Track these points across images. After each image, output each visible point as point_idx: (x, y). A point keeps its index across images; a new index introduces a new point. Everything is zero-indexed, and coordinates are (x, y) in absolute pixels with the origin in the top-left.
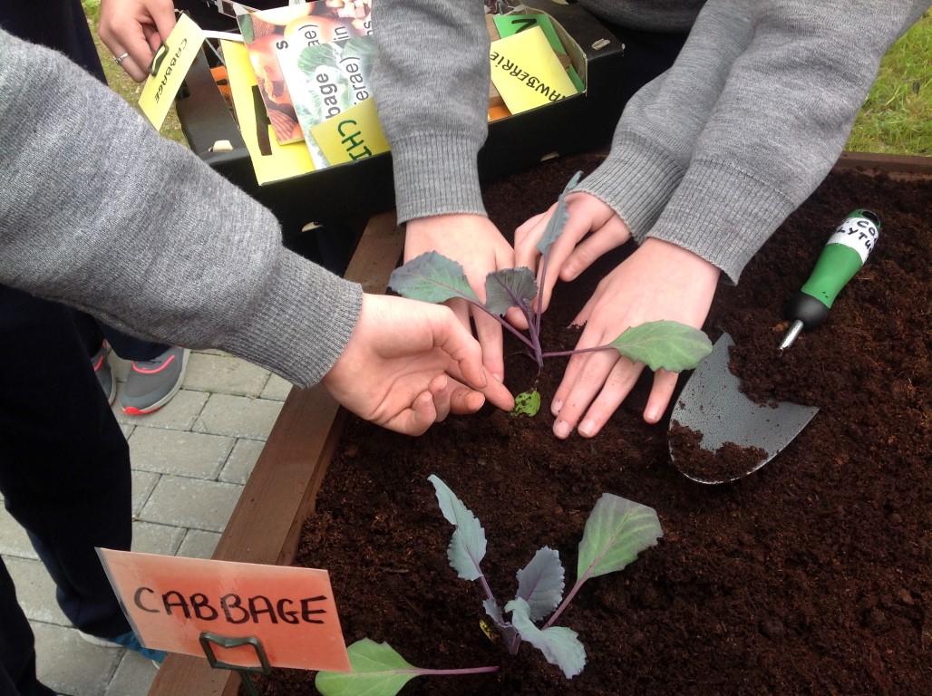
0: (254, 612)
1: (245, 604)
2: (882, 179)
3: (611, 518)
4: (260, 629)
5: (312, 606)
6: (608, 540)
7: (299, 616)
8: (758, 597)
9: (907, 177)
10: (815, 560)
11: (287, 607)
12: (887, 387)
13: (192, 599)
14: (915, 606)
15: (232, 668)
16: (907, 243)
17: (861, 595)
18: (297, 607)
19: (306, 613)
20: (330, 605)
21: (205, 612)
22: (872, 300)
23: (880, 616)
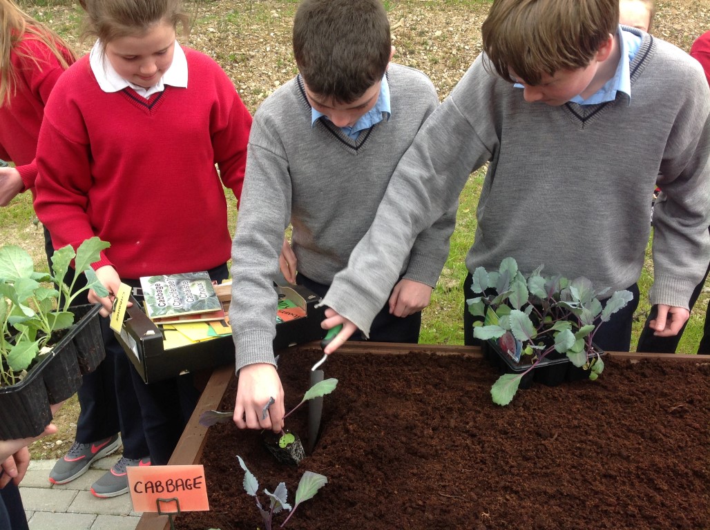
0: (177, 486)
1: (174, 483)
2: (433, 354)
3: (308, 479)
4: (179, 494)
5: (197, 481)
6: (307, 488)
7: (192, 486)
8: (365, 506)
9: (444, 354)
10: (387, 492)
11: (189, 483)
12: (422, 432)
13: (156, 484)
14: (424, 506)
15: (166, 514)
16: (438, 379)
17: (404, 504)
18: (192, 482)
19: (195, 484)
20: (203, 480)
21: (160, 489)
22: (421, 401)
23: (410, 510)
